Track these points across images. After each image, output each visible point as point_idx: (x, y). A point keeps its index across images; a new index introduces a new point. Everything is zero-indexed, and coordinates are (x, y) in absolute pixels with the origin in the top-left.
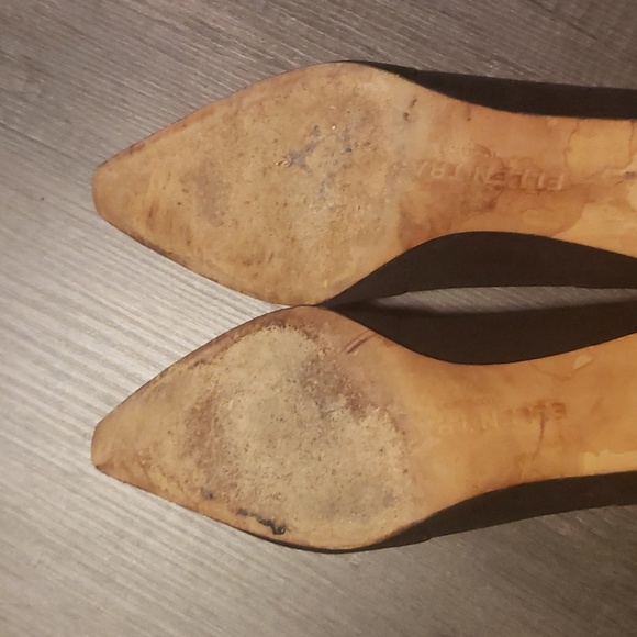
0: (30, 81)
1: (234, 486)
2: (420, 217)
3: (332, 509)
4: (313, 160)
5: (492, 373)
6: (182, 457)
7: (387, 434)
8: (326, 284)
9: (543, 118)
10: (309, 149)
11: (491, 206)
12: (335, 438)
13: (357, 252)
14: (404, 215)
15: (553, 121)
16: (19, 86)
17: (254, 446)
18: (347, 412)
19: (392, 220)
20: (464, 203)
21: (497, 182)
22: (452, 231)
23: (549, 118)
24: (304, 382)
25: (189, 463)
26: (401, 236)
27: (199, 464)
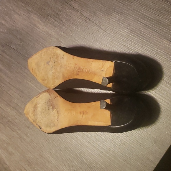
0: (21, 43)
1: (36, 120)
2: (66, 76)
3: (47, 126)
4: (50, 63)
5: (77, 105)
6: (32, 114)
7: (56, 114)
8: (53, 86)
9: (87, 59)
10: (50, 61)
11: (78, 74)
12: (49, 114)
13: (56, 81)
14: (63, 75)
15: (89, 60)
16: (19, 43)
17: (40, 113)
18: (52, 109)
19: (61, 75)
20: (73, 73)
21: (78, 70)
22: (72, 78)
23: (88, 59)
24: (47, 103)
25: (32, 115)
26: (63, 78)
27: (33, 115)
